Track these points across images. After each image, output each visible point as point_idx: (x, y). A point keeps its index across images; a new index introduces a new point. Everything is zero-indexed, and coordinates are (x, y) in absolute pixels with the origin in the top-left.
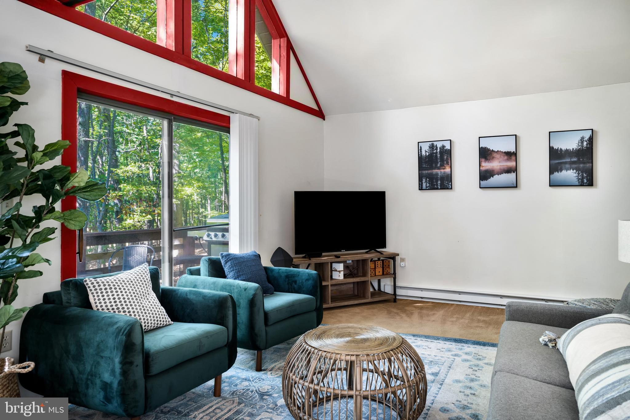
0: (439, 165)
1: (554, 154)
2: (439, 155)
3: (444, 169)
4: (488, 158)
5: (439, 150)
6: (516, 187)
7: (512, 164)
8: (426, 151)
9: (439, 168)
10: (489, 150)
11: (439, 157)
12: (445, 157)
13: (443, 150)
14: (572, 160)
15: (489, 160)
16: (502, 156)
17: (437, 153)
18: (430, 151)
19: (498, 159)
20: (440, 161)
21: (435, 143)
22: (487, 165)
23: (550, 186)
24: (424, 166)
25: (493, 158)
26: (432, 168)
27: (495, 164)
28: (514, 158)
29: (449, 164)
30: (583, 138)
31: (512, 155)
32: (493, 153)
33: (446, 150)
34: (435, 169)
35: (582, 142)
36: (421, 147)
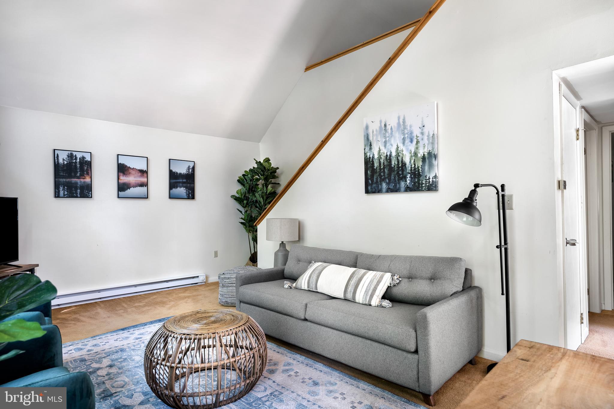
0: (78, 175)
1: (173, 175)
2: (78, 166)
3: (84, 179)
4: (126, 173)
5: (78, 160)
6: (147, 198)
7: (144, 180)
8: (64, 160)
9: (78, 178)
10: (126, 166)
11: (78, 167)
12: (86, 168)
13: (83, 161)
14: (183, 181)
15: (127, 174)
16: (137, 173)
17: (76, 162)
18: (69, 160)
19: (133, 174)
20: (80, 171)
21: (74, 153)
22: (124, 179)
23: (170, 198)
24: (62, 174)
25: (130, 173)
26: (71, 177)
27: (131, 179)
28: (145, 175)
29: (89, 175)
30: (189, 167)
31: (144, 173)
32: (129, 169)
33: (86, 161)
34: (74, 177)
35: (189, 170)
36: (58, 155)
